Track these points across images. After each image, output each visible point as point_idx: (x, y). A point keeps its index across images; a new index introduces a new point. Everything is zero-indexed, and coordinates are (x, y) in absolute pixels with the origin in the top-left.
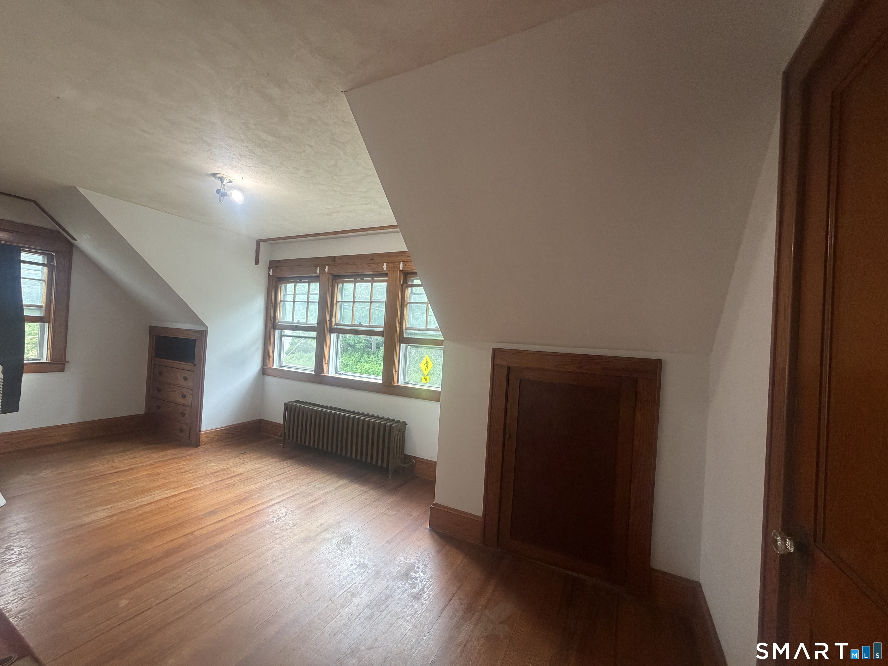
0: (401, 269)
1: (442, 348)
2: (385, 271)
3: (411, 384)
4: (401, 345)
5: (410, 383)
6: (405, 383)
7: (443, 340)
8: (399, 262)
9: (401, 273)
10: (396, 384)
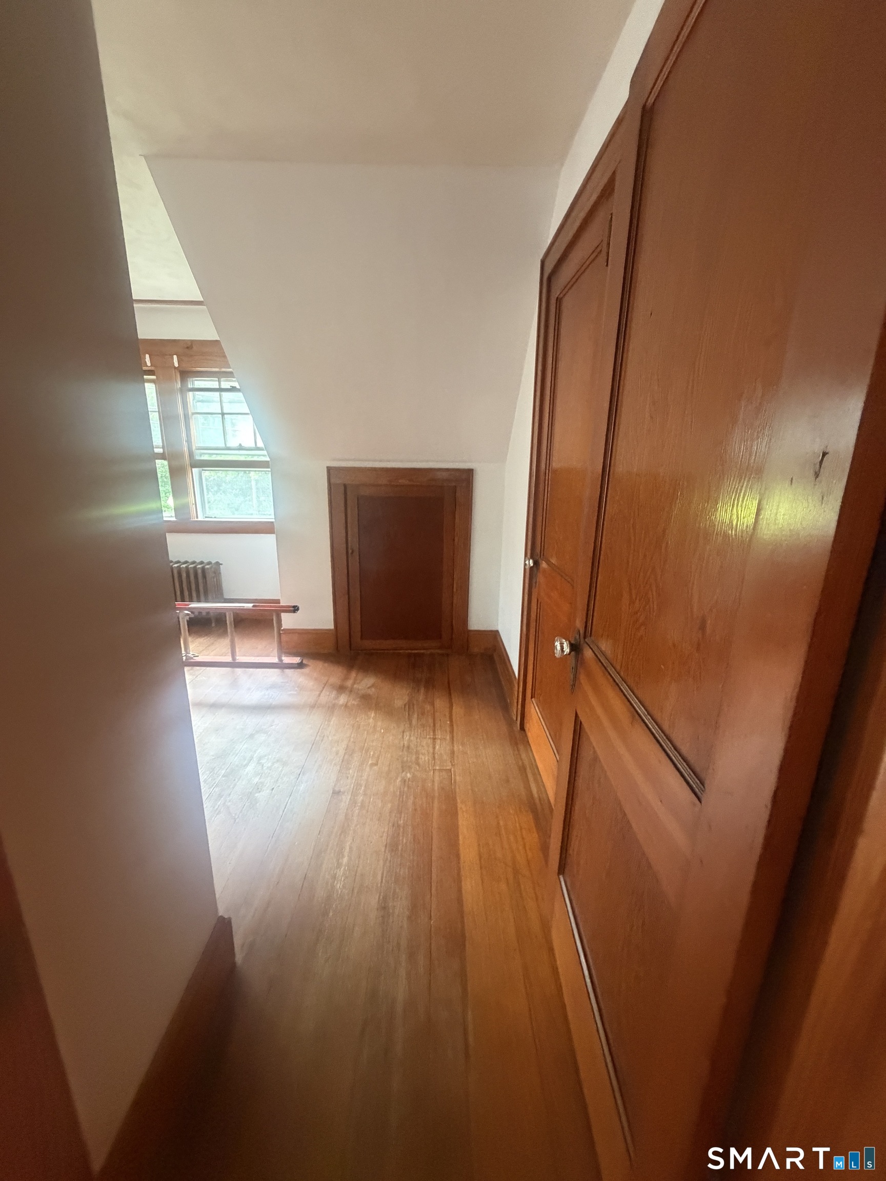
0: (176, 365)
1: (269, 471)
2: (149, 367)
3: (215, 517)
4: (193, 469)
5: (213, 517)
6: (206, 517)
7: (269, 461)
8: (172, 356)
9: (176, 370)
10: (196, 519)
